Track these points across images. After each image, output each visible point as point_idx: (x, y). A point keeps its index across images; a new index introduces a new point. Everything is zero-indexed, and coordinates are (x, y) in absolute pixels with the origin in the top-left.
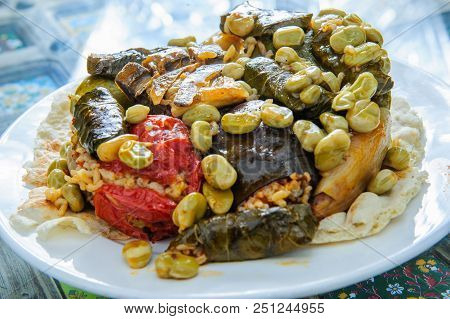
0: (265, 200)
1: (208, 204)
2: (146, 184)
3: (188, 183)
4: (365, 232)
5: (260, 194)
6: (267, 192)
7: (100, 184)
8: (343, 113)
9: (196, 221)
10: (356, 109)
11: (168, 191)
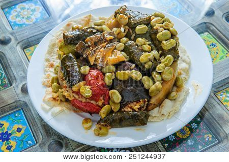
0: (131, 108)
1: (111, 108)
2: (90, 101)
3: (104, 100)
4: (165, 118)
5: (130, 106)
6: (132, 105)
7: (73, 98)
8: (160, 73)
9: (108, 115)
10: (165, 72)
11: (97, 103)
